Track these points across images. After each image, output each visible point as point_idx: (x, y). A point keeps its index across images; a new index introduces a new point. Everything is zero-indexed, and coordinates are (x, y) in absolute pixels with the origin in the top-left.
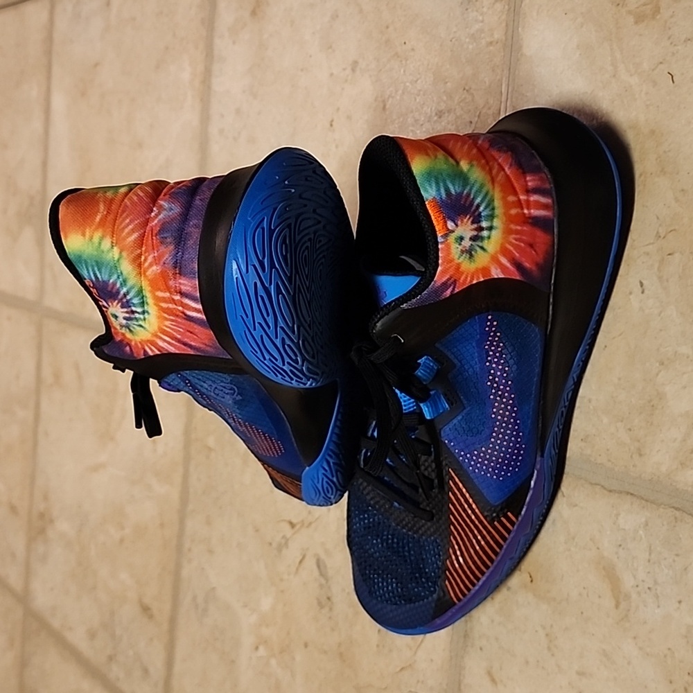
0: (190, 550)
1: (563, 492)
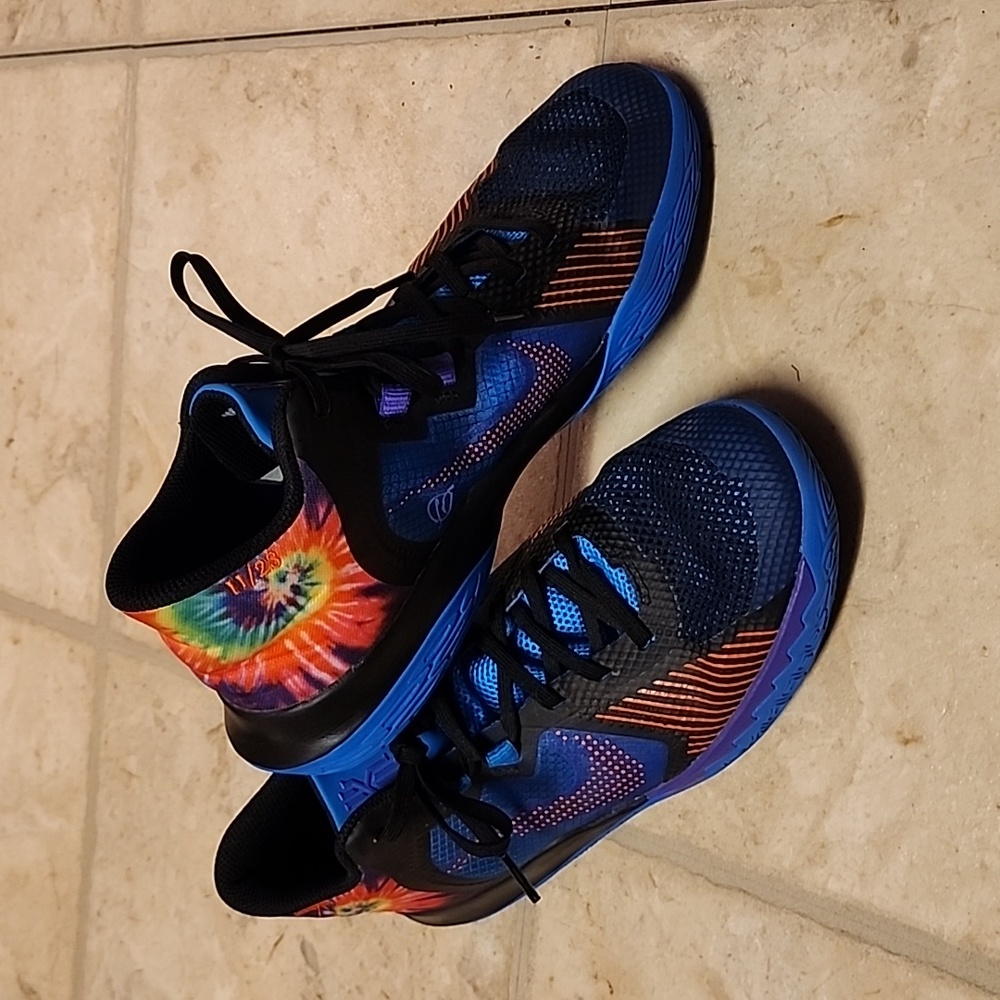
0: (99, 914)
1: (654, 881)
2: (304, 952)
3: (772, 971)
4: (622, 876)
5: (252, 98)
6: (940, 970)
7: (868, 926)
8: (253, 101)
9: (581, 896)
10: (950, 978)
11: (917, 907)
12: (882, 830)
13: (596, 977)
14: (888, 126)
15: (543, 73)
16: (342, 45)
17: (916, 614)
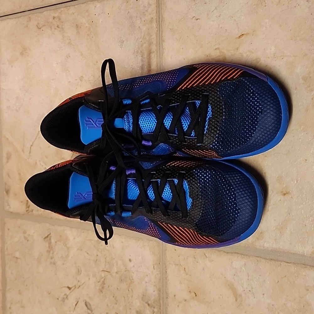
0: (10, 308)
1: (206, 256)
2: (86, 305)
3: (249, 277)
4: (195, 257)
5: (39, 28)
6: (305, 265)
7: (280, 256)
8: (40, 29)
9: (182, 266)
10: (309, 267)
11: (295, 246)
12: (280, 224)
13: (190, 292)
14: (255, 5)
15: (139, 5)
16: (70, 6)
17: (282, 154)
